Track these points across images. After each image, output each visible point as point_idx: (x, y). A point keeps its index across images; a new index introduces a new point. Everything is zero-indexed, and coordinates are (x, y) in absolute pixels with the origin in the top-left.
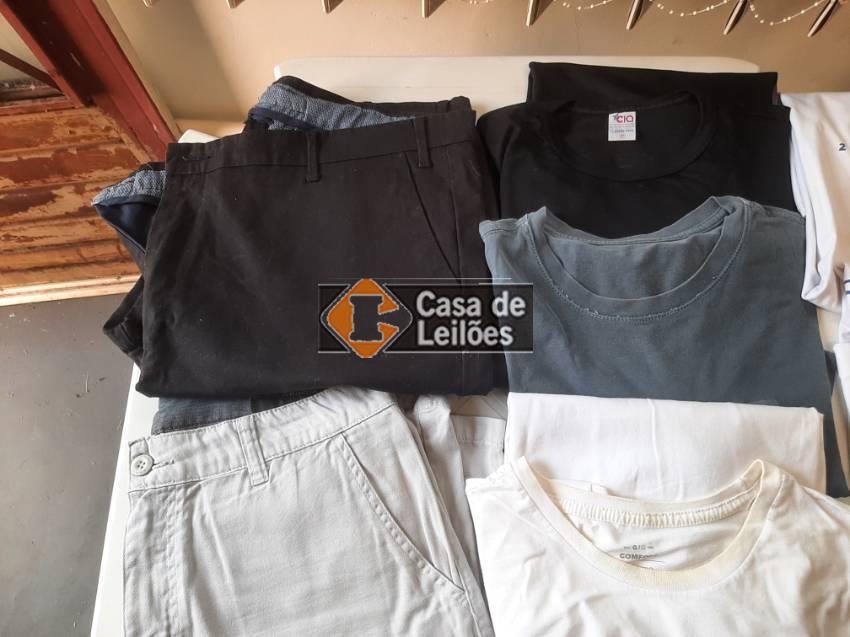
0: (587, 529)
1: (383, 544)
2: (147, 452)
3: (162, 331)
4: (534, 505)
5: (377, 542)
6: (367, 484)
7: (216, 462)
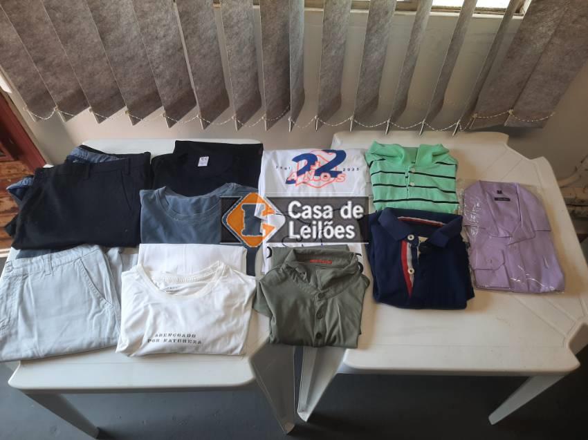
0: (158, 284)
1: (89, 292)
2: (12, 265)
3: (23, 226)
4: (141, 277)
5: (86, 291)
6: (86, 273)
7: (35, 268)
